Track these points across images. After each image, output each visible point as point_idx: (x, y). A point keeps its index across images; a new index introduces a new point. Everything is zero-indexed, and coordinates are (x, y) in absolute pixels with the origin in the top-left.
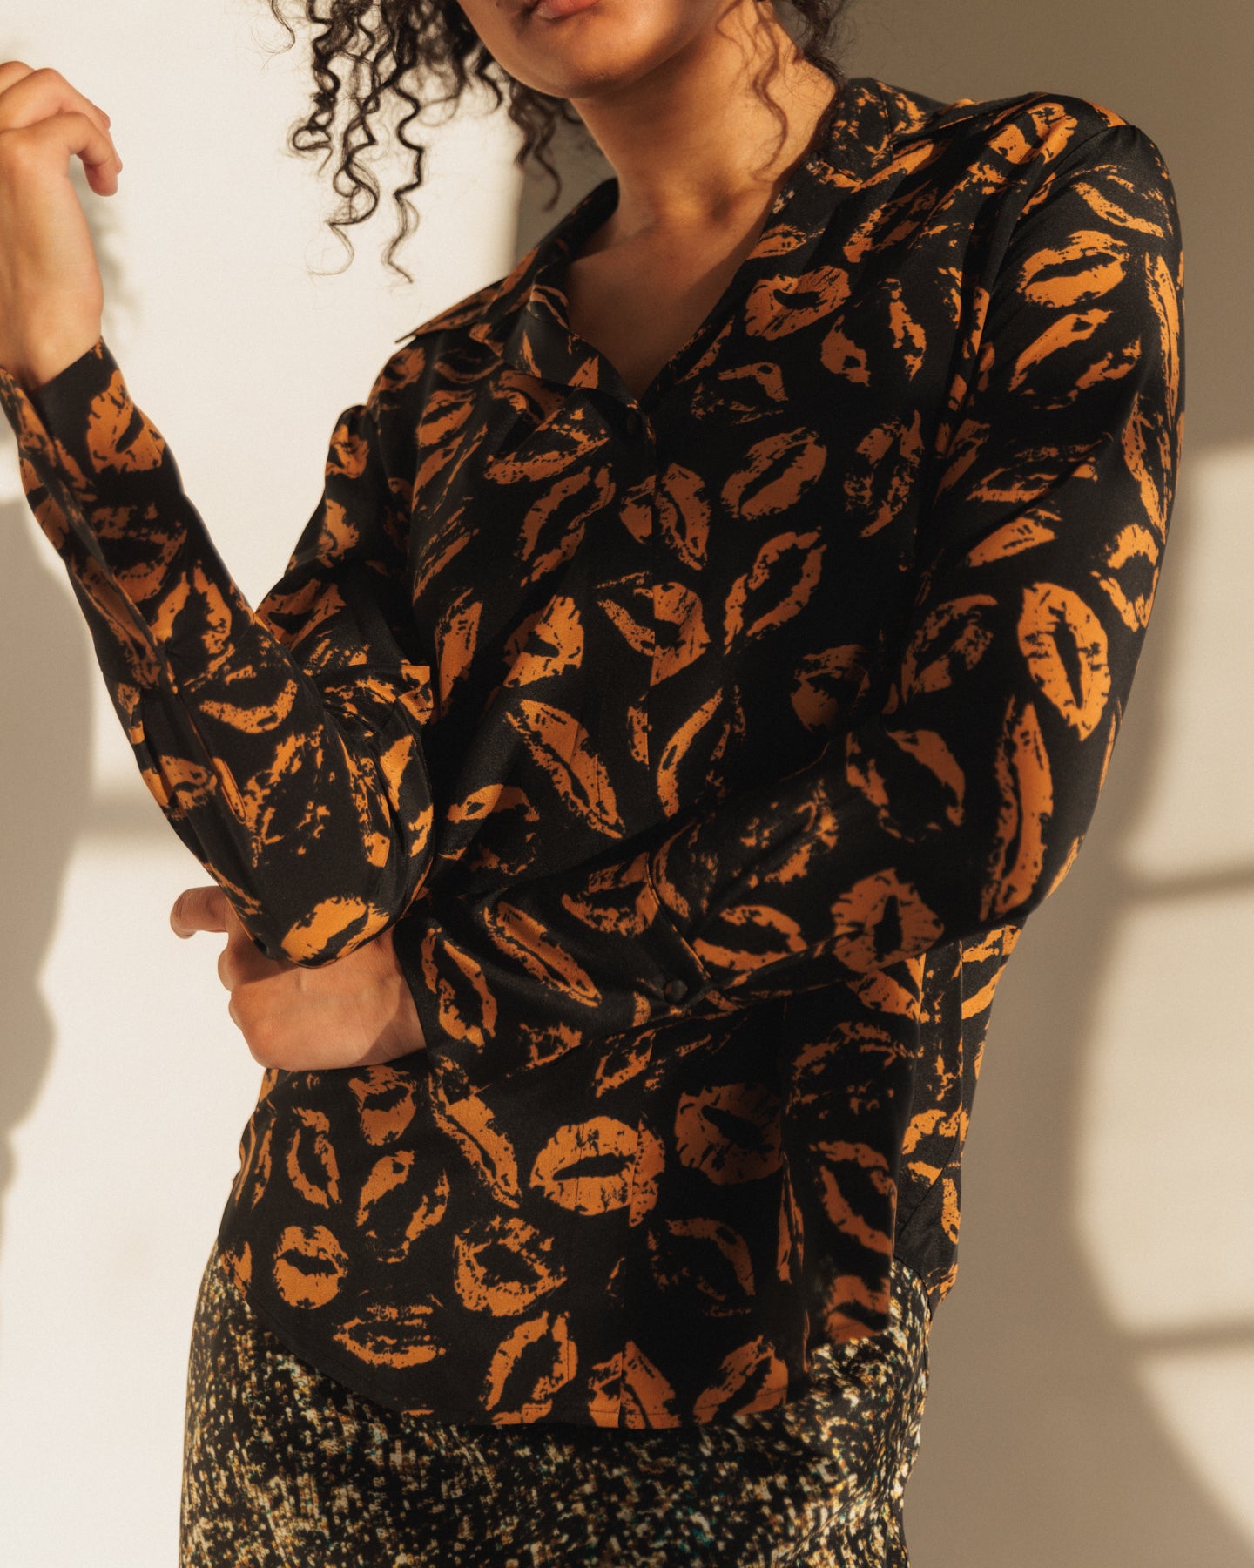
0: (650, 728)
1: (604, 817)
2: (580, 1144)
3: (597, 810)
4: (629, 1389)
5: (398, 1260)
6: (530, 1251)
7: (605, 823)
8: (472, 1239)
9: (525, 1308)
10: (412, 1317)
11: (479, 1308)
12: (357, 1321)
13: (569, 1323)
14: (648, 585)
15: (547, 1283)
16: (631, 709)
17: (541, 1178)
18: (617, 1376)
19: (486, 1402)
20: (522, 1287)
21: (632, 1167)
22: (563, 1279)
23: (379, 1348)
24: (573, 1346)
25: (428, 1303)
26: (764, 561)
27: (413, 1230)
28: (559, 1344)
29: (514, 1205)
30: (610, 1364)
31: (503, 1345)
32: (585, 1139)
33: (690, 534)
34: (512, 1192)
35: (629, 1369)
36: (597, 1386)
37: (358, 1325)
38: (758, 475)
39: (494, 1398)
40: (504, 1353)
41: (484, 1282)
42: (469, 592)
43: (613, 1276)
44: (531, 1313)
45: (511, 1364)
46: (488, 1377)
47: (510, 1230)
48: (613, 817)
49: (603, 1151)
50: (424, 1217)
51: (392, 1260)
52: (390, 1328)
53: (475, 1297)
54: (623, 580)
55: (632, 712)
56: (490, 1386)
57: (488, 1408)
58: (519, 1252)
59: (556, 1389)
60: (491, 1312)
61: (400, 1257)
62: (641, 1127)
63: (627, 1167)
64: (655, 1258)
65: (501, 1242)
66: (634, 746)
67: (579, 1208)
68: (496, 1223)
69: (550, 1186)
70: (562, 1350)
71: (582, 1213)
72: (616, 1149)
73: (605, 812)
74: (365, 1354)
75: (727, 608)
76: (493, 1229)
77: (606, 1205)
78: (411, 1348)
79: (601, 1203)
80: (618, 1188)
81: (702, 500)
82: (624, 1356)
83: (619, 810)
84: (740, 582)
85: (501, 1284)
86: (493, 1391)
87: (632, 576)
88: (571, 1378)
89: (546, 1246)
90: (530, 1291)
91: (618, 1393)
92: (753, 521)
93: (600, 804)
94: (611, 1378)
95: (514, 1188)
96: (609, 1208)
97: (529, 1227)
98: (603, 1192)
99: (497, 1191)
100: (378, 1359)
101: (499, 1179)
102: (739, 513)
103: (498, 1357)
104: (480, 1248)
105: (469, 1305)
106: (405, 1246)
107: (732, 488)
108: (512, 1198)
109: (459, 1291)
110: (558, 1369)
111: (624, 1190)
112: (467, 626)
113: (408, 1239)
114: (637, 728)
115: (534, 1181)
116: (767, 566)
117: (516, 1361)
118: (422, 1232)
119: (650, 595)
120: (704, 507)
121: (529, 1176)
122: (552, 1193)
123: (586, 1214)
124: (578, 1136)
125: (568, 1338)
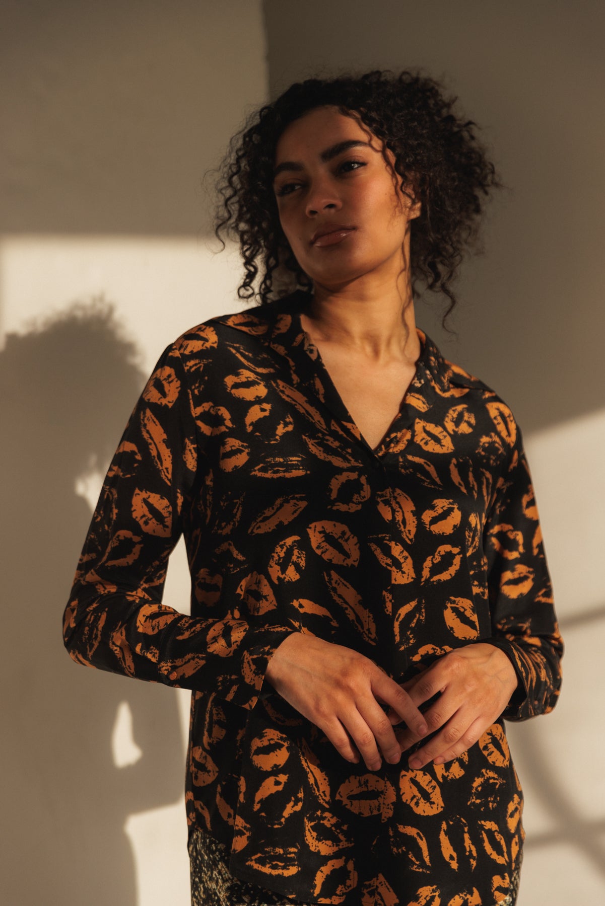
0: (393, 601)
1: (370, 635)
2: (360, 785)
3: (367, 632)
4: (379, 894)
5: (279, 826)
6: (336, 829)
7: (370, 638)
8: (310, 820)
9: (333, 853)
10: (290, 853)
11: (316, 851)
12: (259, 855)
13: (354, 863)
14: (390, 540)
15: (344, 844)
16: (384, 592)
17: (341, 797)
18: (375, 887)
19: (314, 893)
20: (333, 844)
21: (383, 796)
22: (353, 844)
23: (274, 867)
24: (356, 873)
25: (296, 847)
26: (439, 553)
27: (287, 813)
28: (350, 872)
29: (327, 806)
30: (371, 882)
31: (322, 868)
32: (362, 783)
33: (408, 528)
34: (327, 800)
35: (379, 885)
36: (365, 891)
37: (260, 857)
38: (437, 515)
39: (317, 891)
40: (322, 872)
41: (316, 839)
42: (304, 495)
43: (374, 844)
44: (336, 856)
45: (324, 877)
46: (315, 881)
47: (325, 817)
48: (373, 636)
49: (370, 789)
50: (293, 807)
51: (276, 826)
52: (279, 858)
53: (314, 846)
54: (380, 536)
55: (384, 593)
56: (315, 886)
57: (315, 895)
58: (331, 828)
59: (347, 891)
60: (320, 853)
61: (281, 825)
62: (386, 779)
63: (381, 796)
64: (392, 840)
65: (322, 822)
66: (386, 607)
67: (360, 813)
68: (319, 813)
69: (345, 801)
70: (351, 874)
71: (362, 816)
72: (376, 788)
73: (371, 634)
74: (267, 870)
75: (424, 567)
76: (317, 815)
77: (372, 812)
78: (290, 867)
79: (370, 812)
80: (377, 805)
81: (414, 516)
82: (377, 879)
83: (377, 633)
84: (430, 558)
85: (324, 841)
86: (317, 888)
87: (384, 535)
88: (355, 886)
89: (345, 828)
90: (336, 846)
91: (374, 895)
92: (435, 534)
93: (368, 630)
94: (373, 888)
95: (328, 798)
96: (373, 814)
97: (335, 817)
98: (371, 807)
99: (320, 798)
100: (275, 872)
101: (321, 793)
102: (429, 528)
103: (319, 873)
104: (313, 824)
105: (312, 849)
106: (283, 820)
107: (427, 516)
108: (326, 803)
109: (307, 842)
110: (348, 882)
111: (379, 806)
112: (298, 507)
113: (284, 817)
114: (387, 600)
115: (338, 797)
116: (440, 556)
117: (327, 876)
118: (291, 814)
119: (390, 545)
120: (414, 519)
121: (336, 795)
122: (346, 805)
123: (363, 816)
124: (359, 782)
125: (354, 870)
